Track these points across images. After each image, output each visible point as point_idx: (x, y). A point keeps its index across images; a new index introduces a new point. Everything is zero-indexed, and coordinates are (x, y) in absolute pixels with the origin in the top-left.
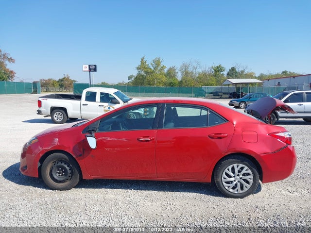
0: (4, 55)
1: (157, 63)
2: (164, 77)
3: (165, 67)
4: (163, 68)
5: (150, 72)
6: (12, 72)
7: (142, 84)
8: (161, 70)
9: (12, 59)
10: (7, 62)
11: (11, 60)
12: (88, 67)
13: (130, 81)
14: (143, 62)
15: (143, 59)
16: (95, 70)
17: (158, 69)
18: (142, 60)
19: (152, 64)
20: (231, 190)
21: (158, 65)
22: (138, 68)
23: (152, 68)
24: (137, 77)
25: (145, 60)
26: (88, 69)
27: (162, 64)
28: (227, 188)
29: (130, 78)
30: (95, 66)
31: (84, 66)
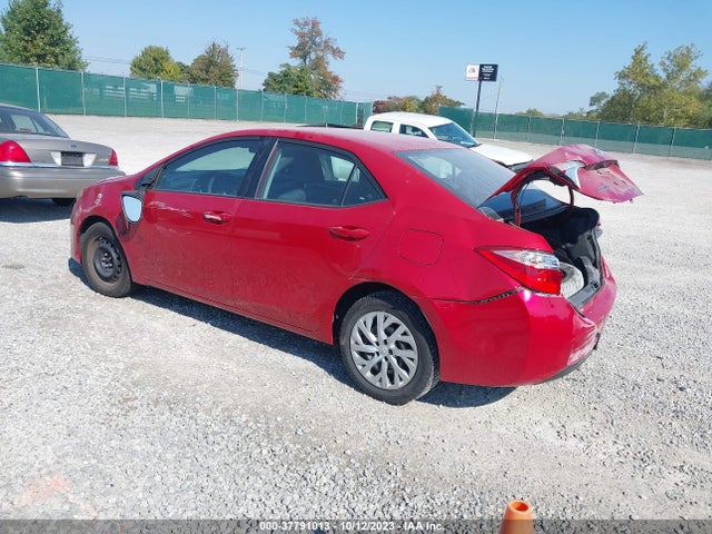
0: (326, 42)
1: (681, 60)
2: (694, 100)
3: (705, 73)
4: (698, 74)
5: (654, 87)
6: (336, 79)
7: (625, 117)
8: (688, 81)
9: (339, 51)
10: (329, 57)
11: (338, 53)
12: (477, 68)
13: (594, 108)
14: (639, 58)
15: (642, 49)
16: (493, 77)
17: (681, 78)
18: (638, 53)
19: (662, 64)
20: (368, 375)
21: (682, 67)
22: (622, 76)
23: (663, 75)
24: (613, 98)
25: (645, 52)
26: (477, 75)
27: (694, 66)
28: (360, 368)
29: (594, 100)
30: (495, 67)
31: (469, 67)
